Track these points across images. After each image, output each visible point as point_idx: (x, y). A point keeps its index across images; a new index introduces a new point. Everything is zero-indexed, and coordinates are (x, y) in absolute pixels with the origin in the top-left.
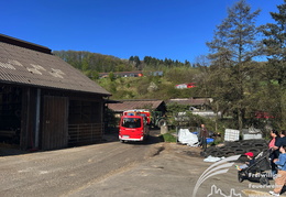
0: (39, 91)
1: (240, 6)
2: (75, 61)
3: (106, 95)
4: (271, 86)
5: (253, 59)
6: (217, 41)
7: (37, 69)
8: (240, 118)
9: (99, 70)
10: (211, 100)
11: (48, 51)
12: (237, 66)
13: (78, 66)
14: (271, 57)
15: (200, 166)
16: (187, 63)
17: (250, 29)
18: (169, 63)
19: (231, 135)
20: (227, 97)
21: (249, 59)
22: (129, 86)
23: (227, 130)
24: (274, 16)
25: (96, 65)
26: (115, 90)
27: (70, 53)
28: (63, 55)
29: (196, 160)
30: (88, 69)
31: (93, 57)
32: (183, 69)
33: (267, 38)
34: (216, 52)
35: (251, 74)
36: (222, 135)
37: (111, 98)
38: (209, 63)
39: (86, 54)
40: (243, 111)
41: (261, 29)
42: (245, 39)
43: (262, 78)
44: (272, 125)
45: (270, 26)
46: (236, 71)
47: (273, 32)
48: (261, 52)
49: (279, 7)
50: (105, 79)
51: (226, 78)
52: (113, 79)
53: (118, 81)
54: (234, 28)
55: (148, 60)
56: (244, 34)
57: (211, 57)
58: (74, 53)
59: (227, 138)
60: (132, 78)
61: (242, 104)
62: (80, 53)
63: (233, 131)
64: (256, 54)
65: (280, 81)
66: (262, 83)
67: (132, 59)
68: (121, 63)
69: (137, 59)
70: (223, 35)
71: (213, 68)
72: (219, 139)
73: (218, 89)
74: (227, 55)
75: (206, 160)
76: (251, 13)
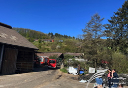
0: (3, 45)
1: (96, 16)
2: (23, 33)
3: (36, 49)
4: (108, 50)
5: (101, 38)
6: (87, 29)
7: (4, 35)
8: (95, 63)
9: (34, 38)
10: (83, 54)
11: (10, 27)
12: (95, 40)
13: (24, 35)
14: (108, 38)
15: (78, 84)
16: (74, 37)
17: (100, 25)
18: (66, 37)
19: (91, 70)
20: (90, 53)
21: (99, 38)
22: (47, 46)
23: (90, 68)
24: (109, 21)
25: (33, 35)
26: (40, 47)
27: (21, 29)
28: (17, 30)
29: (76, 82)
30: (29, 37)
31: (32, 31)
32: (72, 40)
33: (107, 30)
34: (86, 34)
35: (100, 44)
36: (87, 70)
37: (38, 51)
38: (83, 38)
39: (28, 30)
40: (97, 59)
41: (104, 26)
42: (98, 29)
43: (104, 46)
44: (108, 66)
45: (108, 25)
46: (94, 42)
47: (109, 27)
48: (104, 35)
49: (112, 18)
50: (36, 42)
51: (90, 45)
52: (40, 42)
53: (42, 43)
54: (94, 24)
55: (57, 35)
56: (98, 27)
57: (84, 36)
58: (23, 30)
59: (90, 72)
60: (49, 42)
61: (96, 56)
62: (26, 30)
63: (92, 68)
64: (102, 36)
65: (112, 47)
66: (104, 48)
67: (49, 34)
68: (44, 35)
69: (52, 34)
70: (89, 27)
71: (84, 40)
72: (86, 72)
73: (86, 49)
74: (90, 35)
75: (80, 81)
76: (100, 19)
